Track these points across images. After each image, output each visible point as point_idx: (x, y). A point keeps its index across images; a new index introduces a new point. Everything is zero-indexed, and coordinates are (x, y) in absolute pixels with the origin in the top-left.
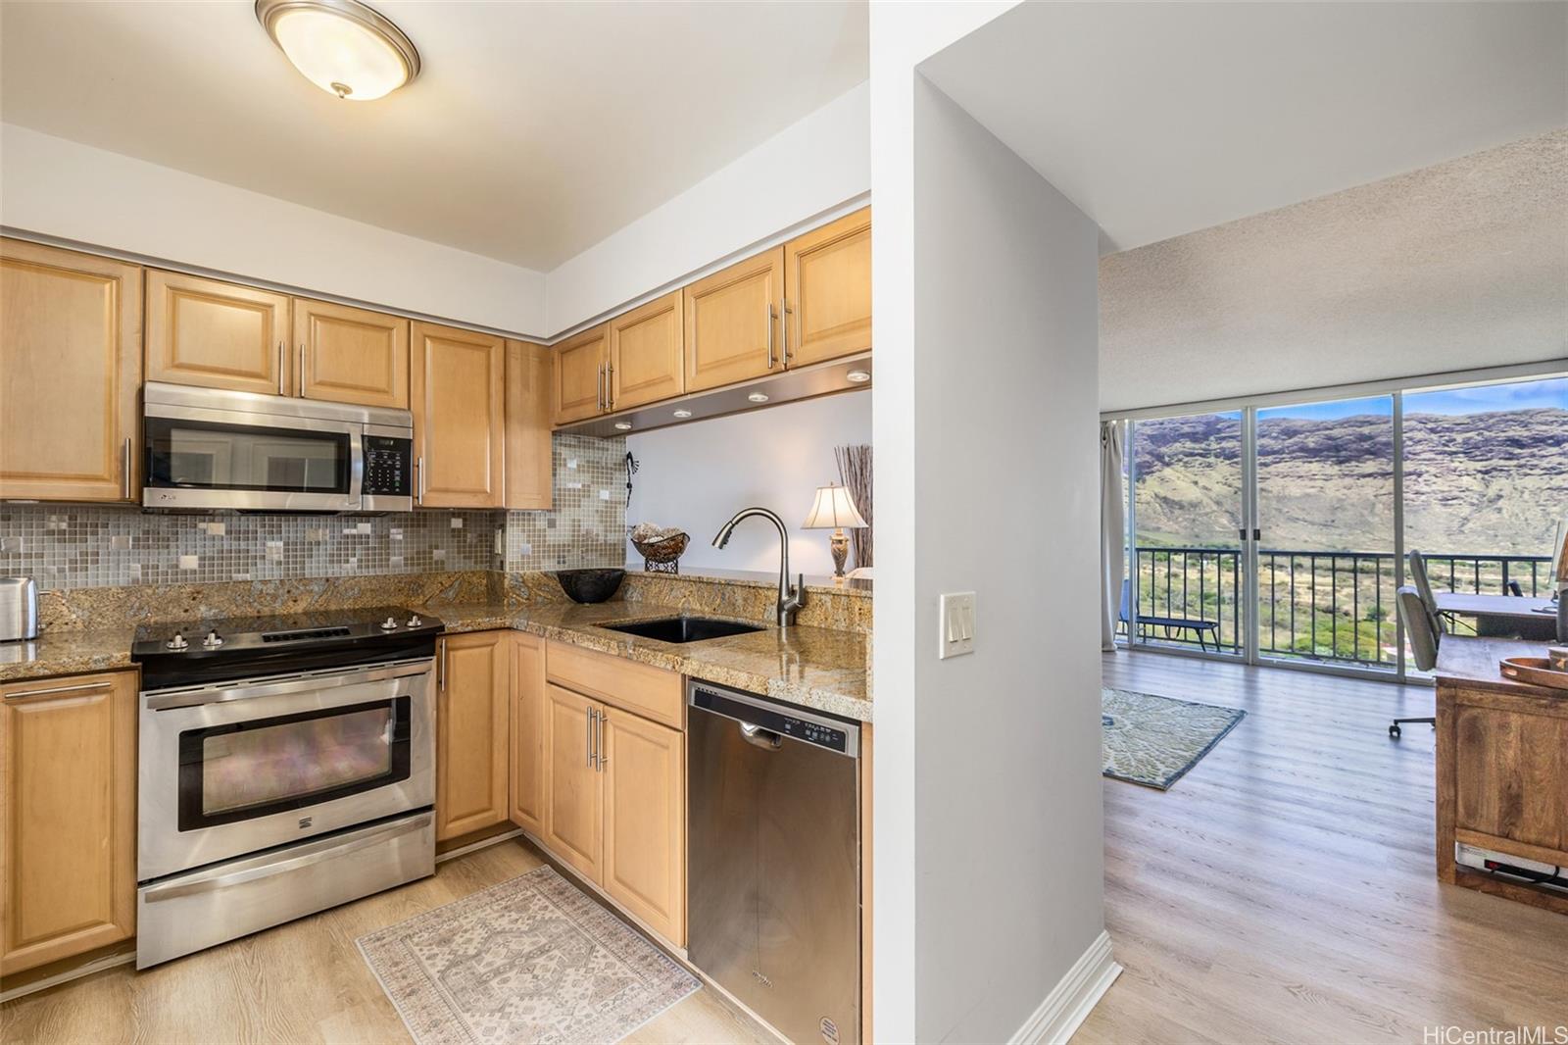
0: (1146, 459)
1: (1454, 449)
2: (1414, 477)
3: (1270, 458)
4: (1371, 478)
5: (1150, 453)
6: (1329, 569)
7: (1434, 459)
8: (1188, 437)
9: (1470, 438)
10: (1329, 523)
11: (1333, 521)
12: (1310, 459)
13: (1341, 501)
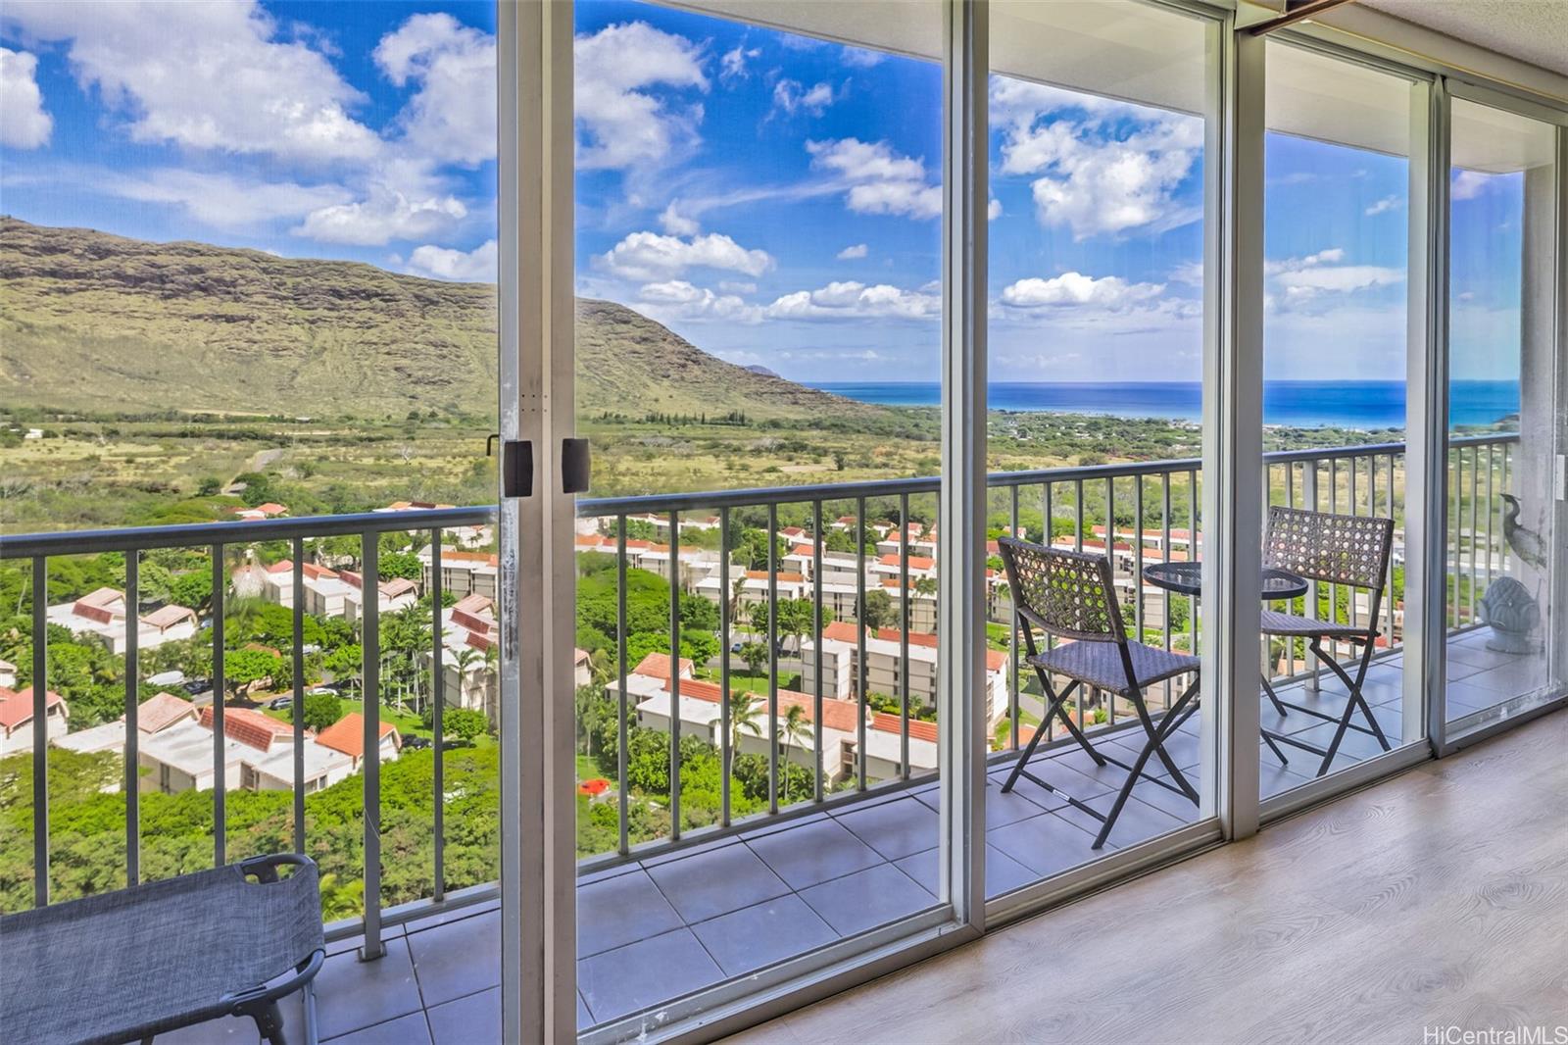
1: (285, 294)
2: (246, 323)
3: (70, 284)
4: (202, 320)
7: (267, 304)
9: (299, 283)
10: (153, 376)
11: (157, 373)
12: (127, 290)
13: (166, 347)
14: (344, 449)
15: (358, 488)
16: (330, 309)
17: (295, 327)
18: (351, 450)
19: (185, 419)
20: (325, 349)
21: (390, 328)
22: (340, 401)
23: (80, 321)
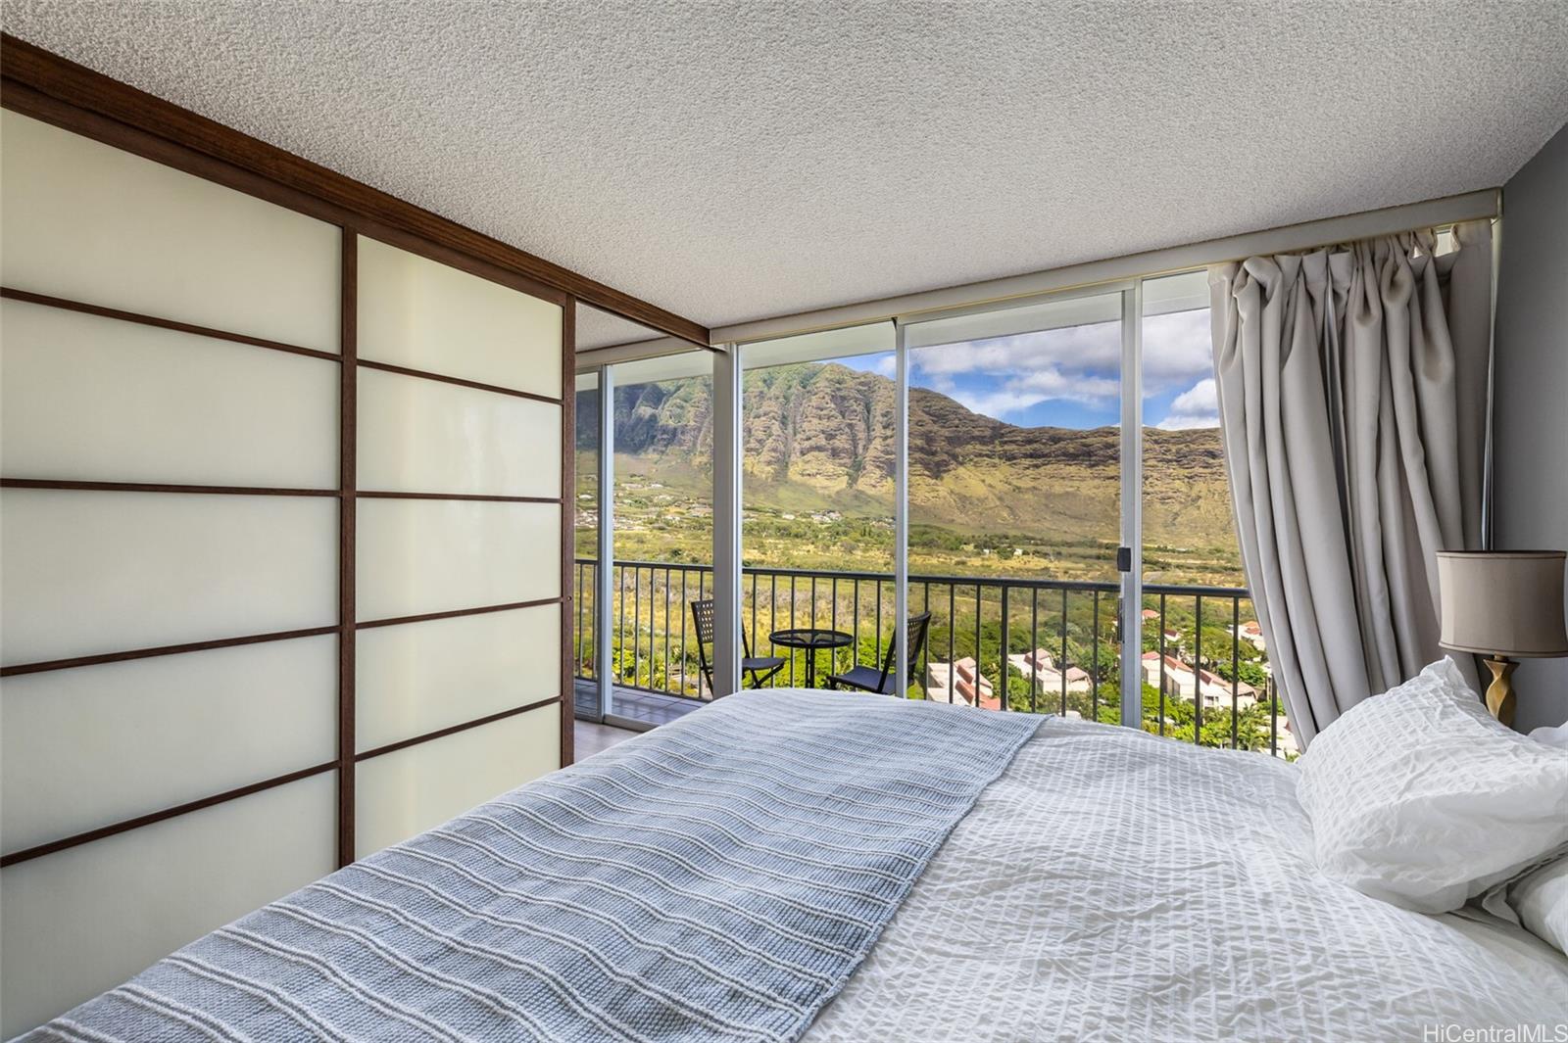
14: (1210, 575)
15: (1219, 606)
16: (1204, 467)
17: (1178, 481)
18: (1217, 576)
19: (1100, 546)
20: (1200, 497)
22: (1211, 537)
23: (1044, 485)
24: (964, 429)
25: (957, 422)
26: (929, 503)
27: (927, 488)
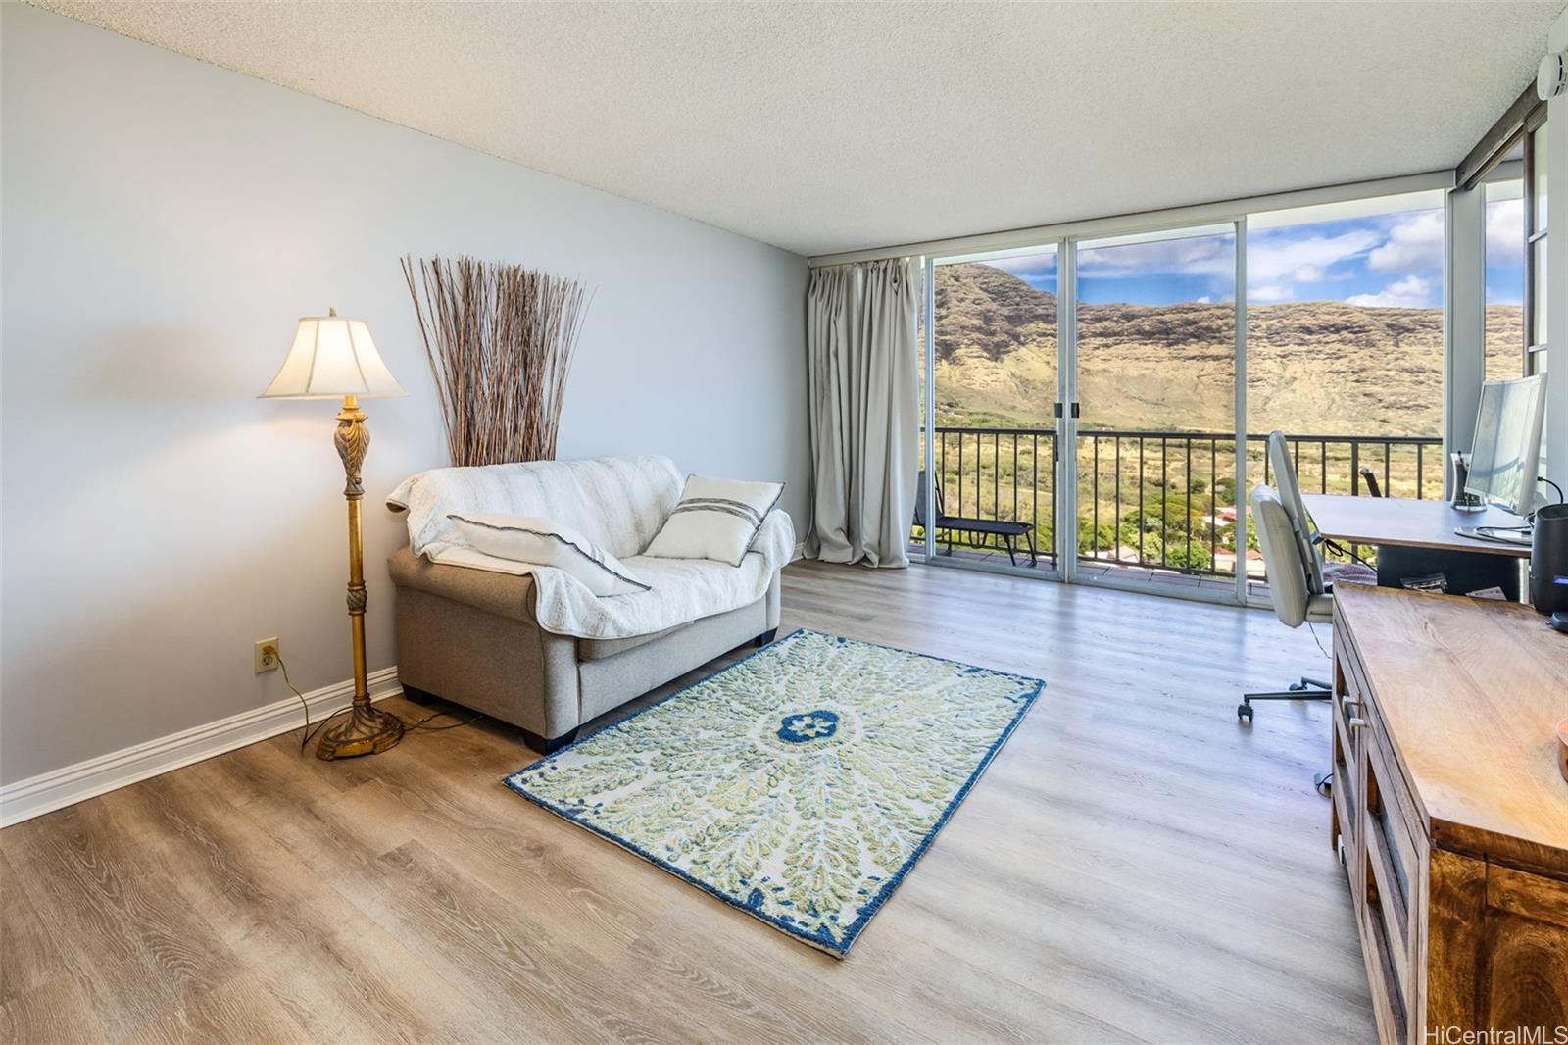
0: (1002, 339)
1: (1259, 334)
2: (1228, 360)
3: (1111, 340)
4: (1194, 361)
5: (1007, 333)
6: (1159, 445)
8: (1041, 319)
9: (1272, 325)
10: (1160, 402)
11: (1163, 400)
12: (1145, 342)
13: (1170, 381)
14: (1311, 465)
16: (1300, 345)
17: (1268, 361)
20: (1295, 379)
21: (1360, 357)
22: (1308, 423)
23: (1115, 366)
24: (1026, 307)
25: (1018, 299)
26: (988, 388)
27: (985, 371)
